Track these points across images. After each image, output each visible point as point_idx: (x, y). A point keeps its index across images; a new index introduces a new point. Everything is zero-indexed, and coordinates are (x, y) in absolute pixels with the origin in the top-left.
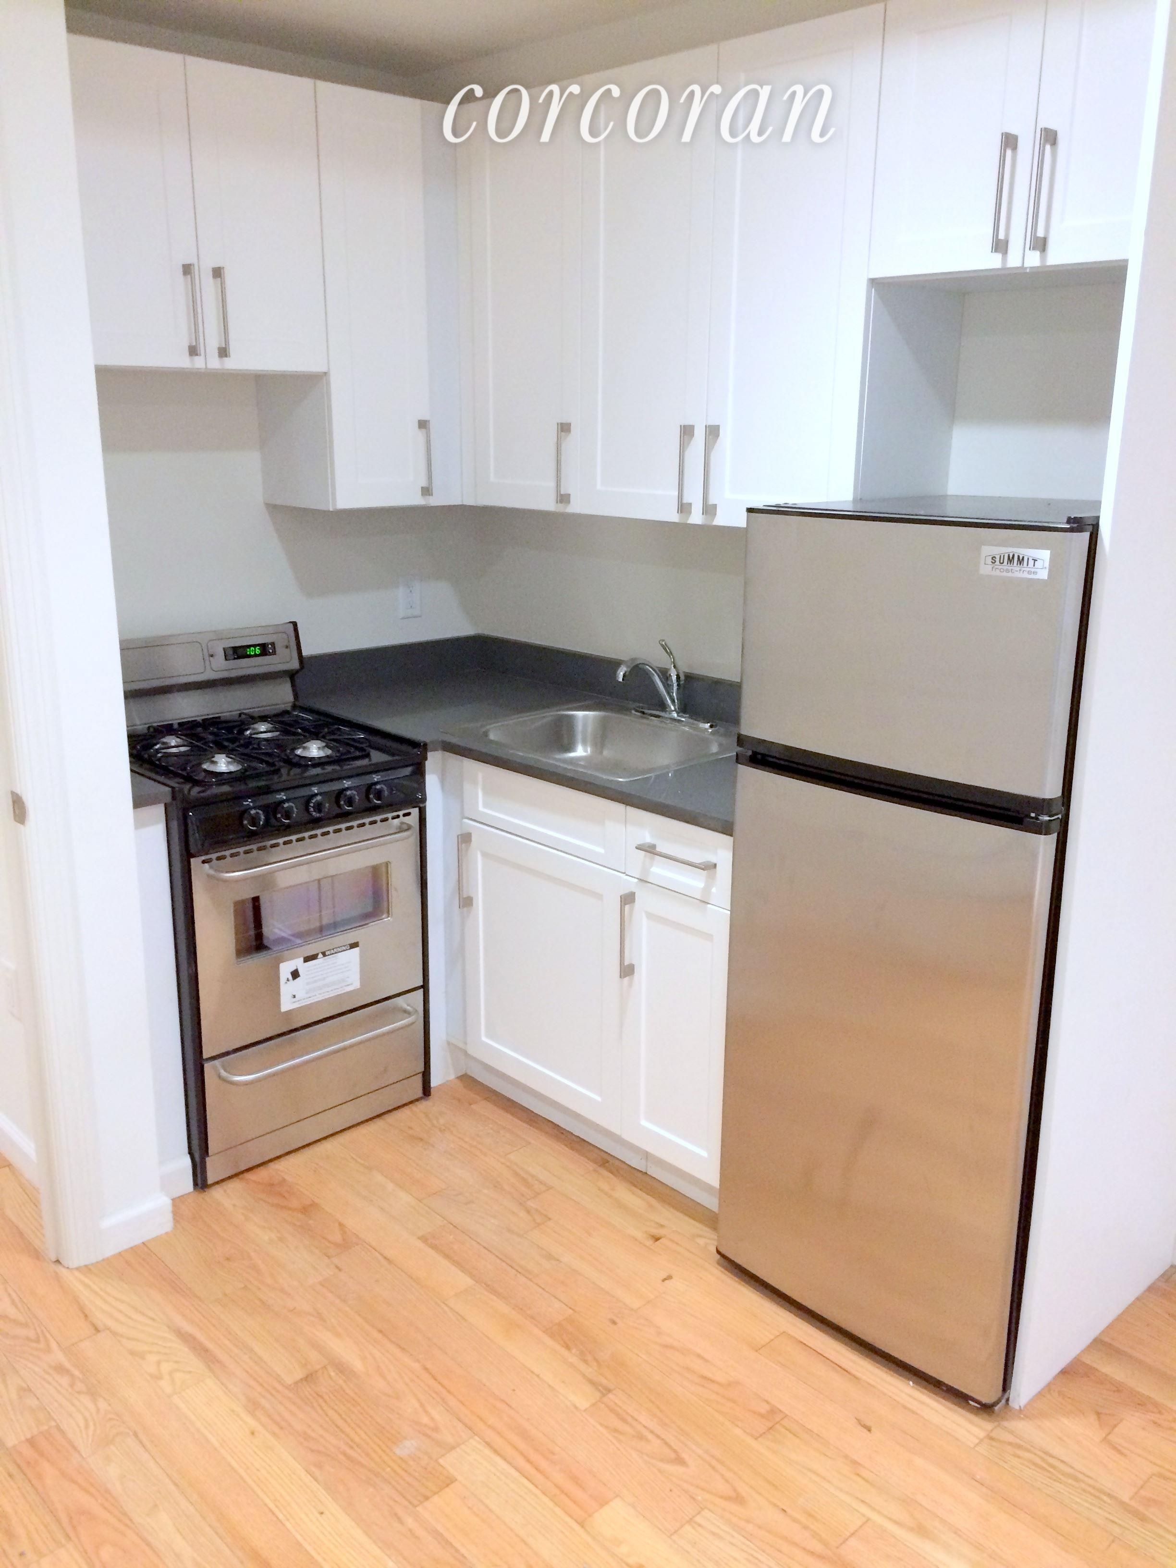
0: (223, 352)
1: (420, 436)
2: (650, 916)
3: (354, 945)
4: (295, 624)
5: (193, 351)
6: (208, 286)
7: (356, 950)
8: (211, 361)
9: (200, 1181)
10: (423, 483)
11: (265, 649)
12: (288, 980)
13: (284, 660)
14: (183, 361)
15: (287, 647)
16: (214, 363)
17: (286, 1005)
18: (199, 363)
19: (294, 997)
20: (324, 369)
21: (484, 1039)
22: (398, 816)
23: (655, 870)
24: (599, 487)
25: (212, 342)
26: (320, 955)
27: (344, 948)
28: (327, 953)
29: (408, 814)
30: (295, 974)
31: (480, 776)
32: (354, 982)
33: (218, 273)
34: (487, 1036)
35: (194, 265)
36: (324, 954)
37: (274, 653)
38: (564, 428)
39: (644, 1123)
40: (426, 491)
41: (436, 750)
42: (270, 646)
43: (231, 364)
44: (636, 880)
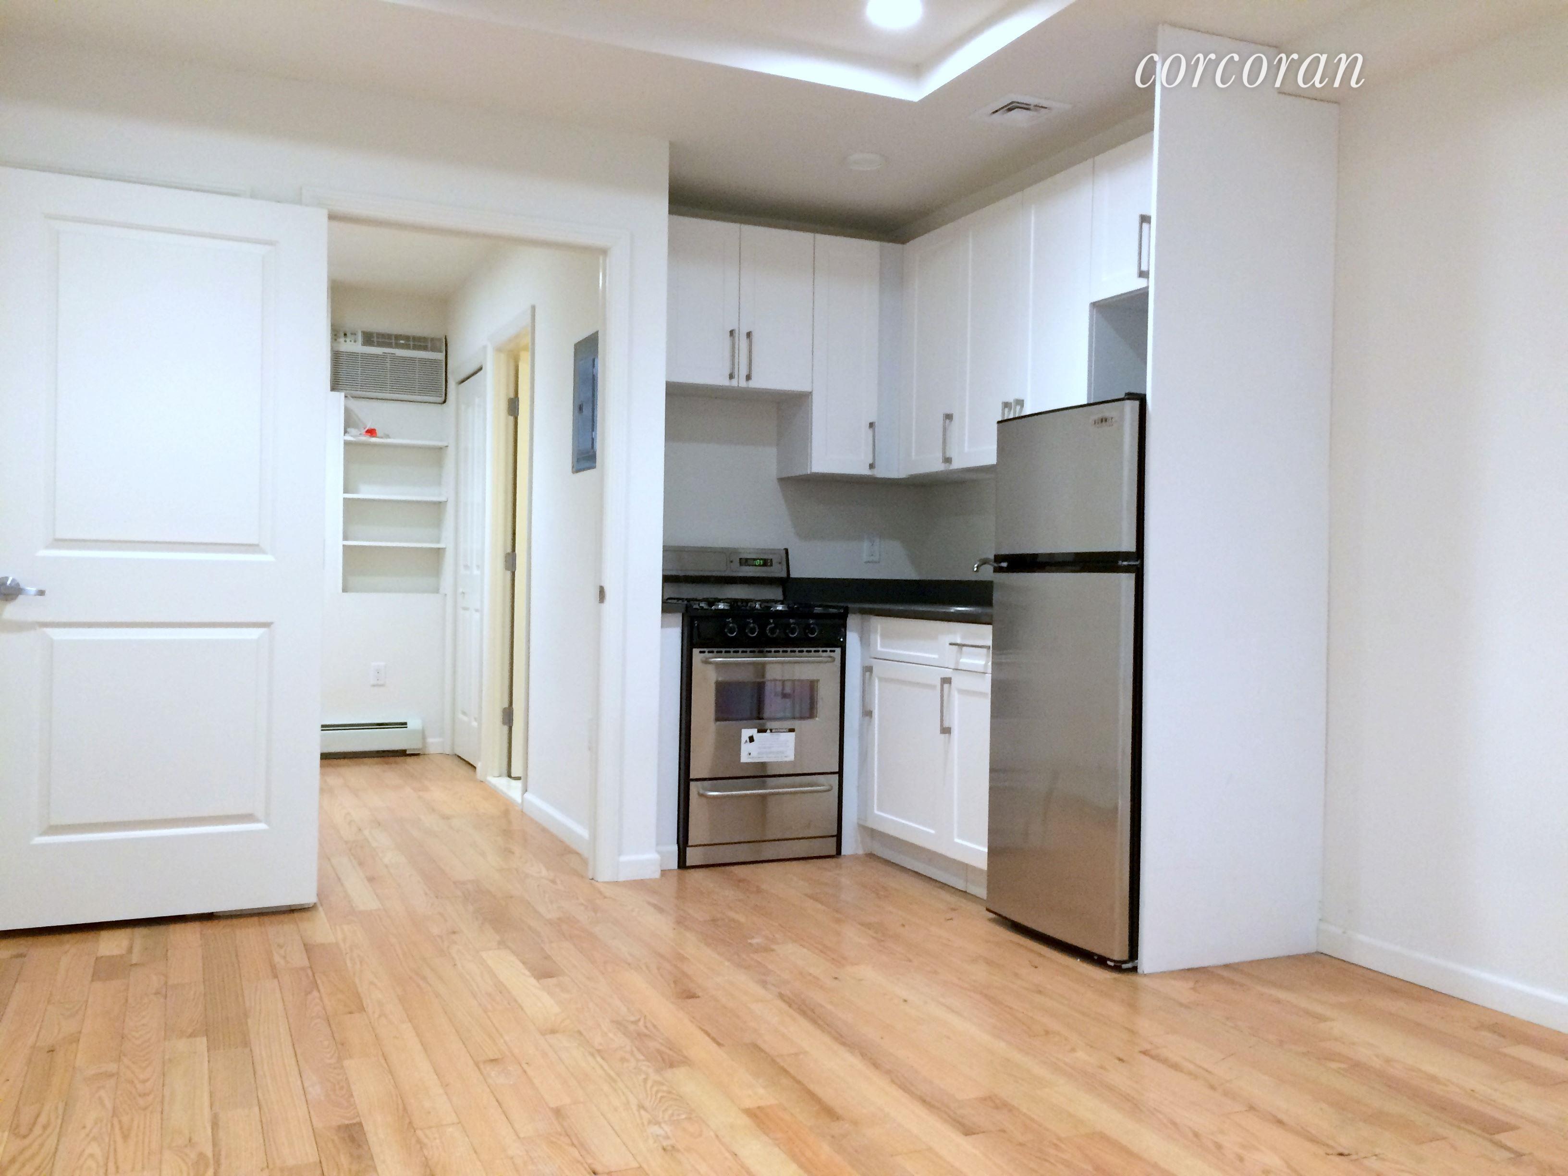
0: (748, 378)
1: (870, 432)
2: (961, 692)
3: (792, 730)
4: (787, 551)
5: (731, 376)
6: (743, 343)
7: (793, 734)
8: (740, 382)
9: (682, 864)
10: (871, 462)
11: (766, 563)
12: (746, 741)
13: (777, 571)
14: (723, 381)
15: (780, 563)
16: (743, 384)
17: (744, 759)
18: (734, 383)
19: (750, 754)
20: (810, 391)
21: (876, 812)
22: (826, 651)
23: (963, 660)
24: (966, 450)
25: (744, 372)
26: (768, 731)
27: (785, 731)
28: (773, 731)
29: (834, 651)
30: (751, 739)
31: (879, 627)
32: (790, 756)
33: (749, 335)
34: (878, 810)
35: (735, 330)
36: (771, 731)
37: (771, 565)
38: (949, 417)
39: (957, 840)
40: (872, 466)
41: (854, 613)
42: (769, 561)
43: (753, 384)
44: (952, 670)
